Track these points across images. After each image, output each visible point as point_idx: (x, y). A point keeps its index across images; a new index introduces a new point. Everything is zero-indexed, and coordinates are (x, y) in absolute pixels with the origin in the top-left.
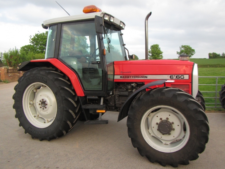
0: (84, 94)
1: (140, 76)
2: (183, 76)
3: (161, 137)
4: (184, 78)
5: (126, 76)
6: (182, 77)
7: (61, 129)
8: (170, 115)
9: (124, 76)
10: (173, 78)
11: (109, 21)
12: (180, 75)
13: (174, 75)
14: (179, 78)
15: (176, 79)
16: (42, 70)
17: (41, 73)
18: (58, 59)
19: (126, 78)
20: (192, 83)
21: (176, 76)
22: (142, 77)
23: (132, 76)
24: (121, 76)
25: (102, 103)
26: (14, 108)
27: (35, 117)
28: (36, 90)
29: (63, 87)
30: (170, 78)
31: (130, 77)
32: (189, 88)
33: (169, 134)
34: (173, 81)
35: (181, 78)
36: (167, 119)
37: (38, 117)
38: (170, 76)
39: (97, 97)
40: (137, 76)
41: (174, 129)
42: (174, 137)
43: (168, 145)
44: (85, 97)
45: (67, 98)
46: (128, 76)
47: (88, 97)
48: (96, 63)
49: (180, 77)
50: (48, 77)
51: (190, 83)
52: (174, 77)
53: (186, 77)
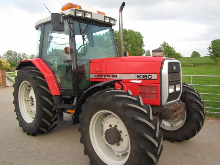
0: (60, 93)
1: (111, 75)
2: (151, 75)
3: (112, 147)
4: (151, 78)
5: (99, 75)
6: (150, 77)
7: (38, 125)
8: (118, 122)
9: (98, 75)
10: (140, 78)
11: (84, 17)
12: (148, 75)
13: (141, 75)
14: (147, 78)
15: (143, 79)
16: (26, 69)
17: (26, 72)
18: (41, 59)
19: (99, 78)
20: (160, 83)
21: (143, 76)
22: (112, 76)
23: (104, 75)
24: (95, 75)
25: (74, 103)
26: (14, 103)
27: (28, 112)
28: (30, 88)
29: (38, 85)
30: (138, 78)
31: (102, 76)
32: (157, 90)
33: (118, 145)
34: (140, 82)
35: (148, 78)
36: (116, 126)
37: (31, 113)
38: (138, 75)
39: (70, 97)
40: (108, 75)
41: (122, 140)
42: (123, 148)
43: (120, 157)
44: (61, 96)
45: (41, 97)
46: (101, 75)
47: (63, 97)
48: (66, 61)
49: (147, 76)
50: (30, 75)
51: (158, 84)
52: (142, 77)
53: (154, 77)
